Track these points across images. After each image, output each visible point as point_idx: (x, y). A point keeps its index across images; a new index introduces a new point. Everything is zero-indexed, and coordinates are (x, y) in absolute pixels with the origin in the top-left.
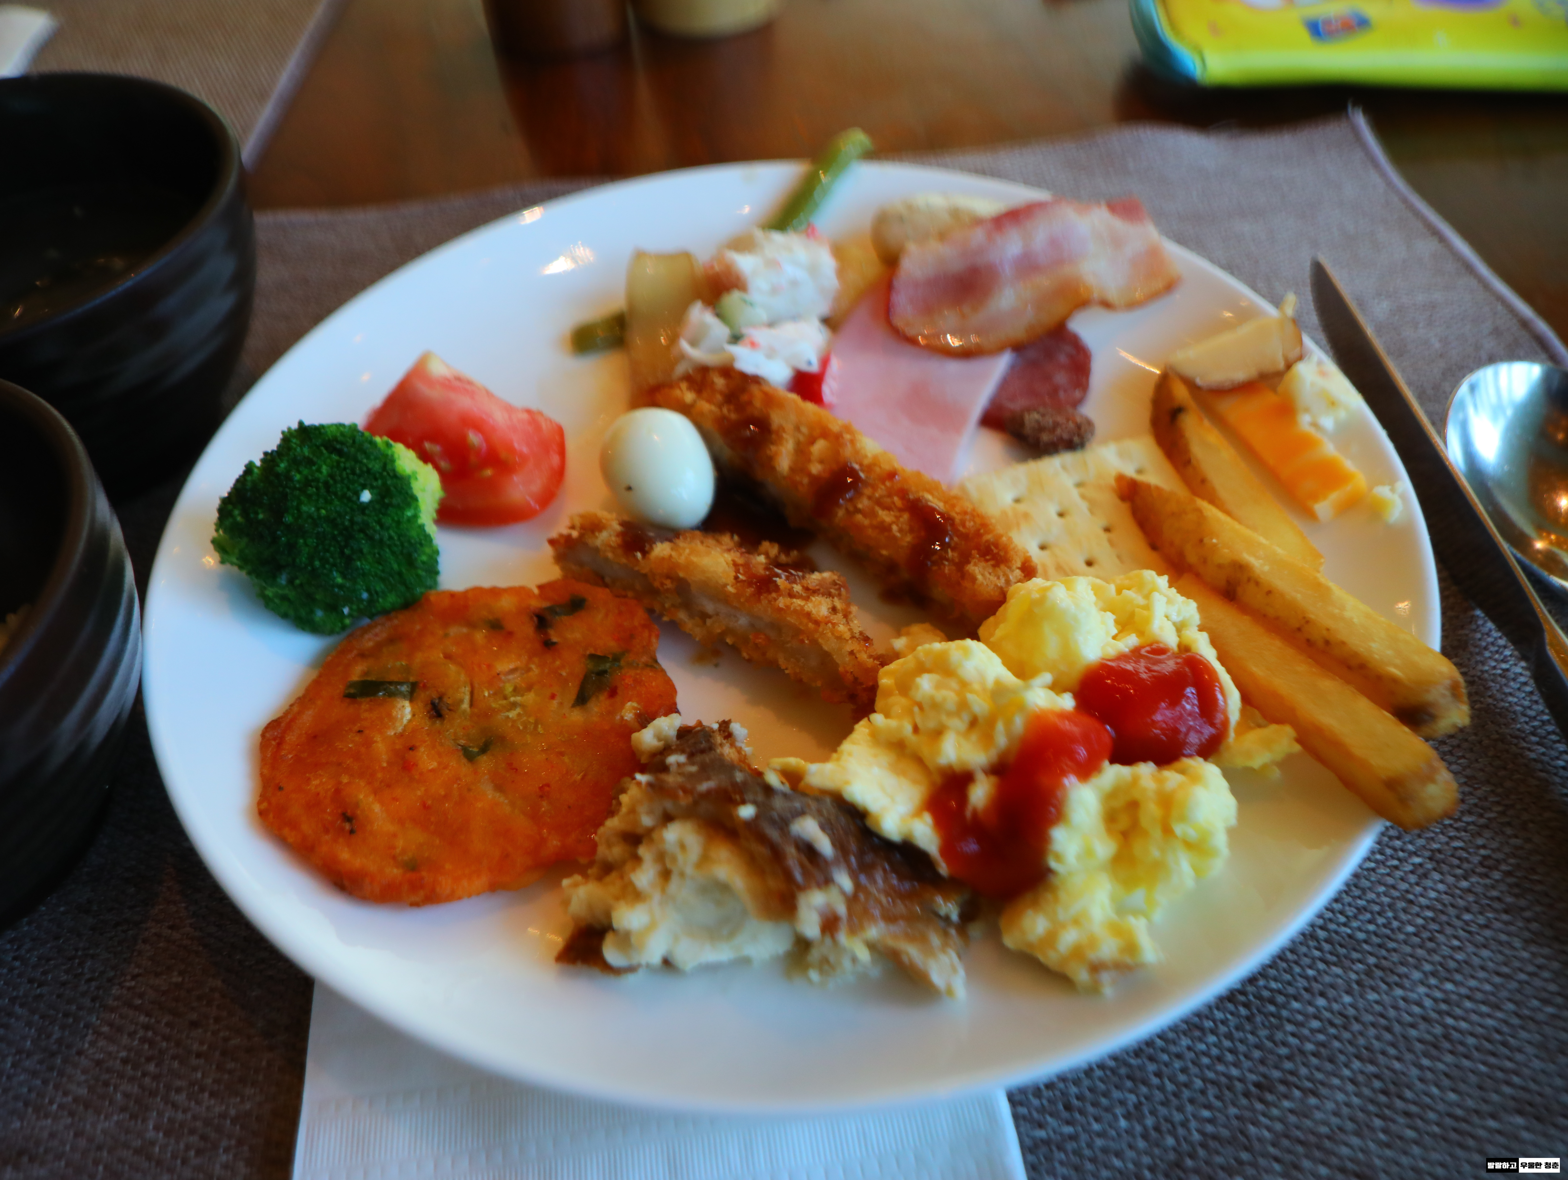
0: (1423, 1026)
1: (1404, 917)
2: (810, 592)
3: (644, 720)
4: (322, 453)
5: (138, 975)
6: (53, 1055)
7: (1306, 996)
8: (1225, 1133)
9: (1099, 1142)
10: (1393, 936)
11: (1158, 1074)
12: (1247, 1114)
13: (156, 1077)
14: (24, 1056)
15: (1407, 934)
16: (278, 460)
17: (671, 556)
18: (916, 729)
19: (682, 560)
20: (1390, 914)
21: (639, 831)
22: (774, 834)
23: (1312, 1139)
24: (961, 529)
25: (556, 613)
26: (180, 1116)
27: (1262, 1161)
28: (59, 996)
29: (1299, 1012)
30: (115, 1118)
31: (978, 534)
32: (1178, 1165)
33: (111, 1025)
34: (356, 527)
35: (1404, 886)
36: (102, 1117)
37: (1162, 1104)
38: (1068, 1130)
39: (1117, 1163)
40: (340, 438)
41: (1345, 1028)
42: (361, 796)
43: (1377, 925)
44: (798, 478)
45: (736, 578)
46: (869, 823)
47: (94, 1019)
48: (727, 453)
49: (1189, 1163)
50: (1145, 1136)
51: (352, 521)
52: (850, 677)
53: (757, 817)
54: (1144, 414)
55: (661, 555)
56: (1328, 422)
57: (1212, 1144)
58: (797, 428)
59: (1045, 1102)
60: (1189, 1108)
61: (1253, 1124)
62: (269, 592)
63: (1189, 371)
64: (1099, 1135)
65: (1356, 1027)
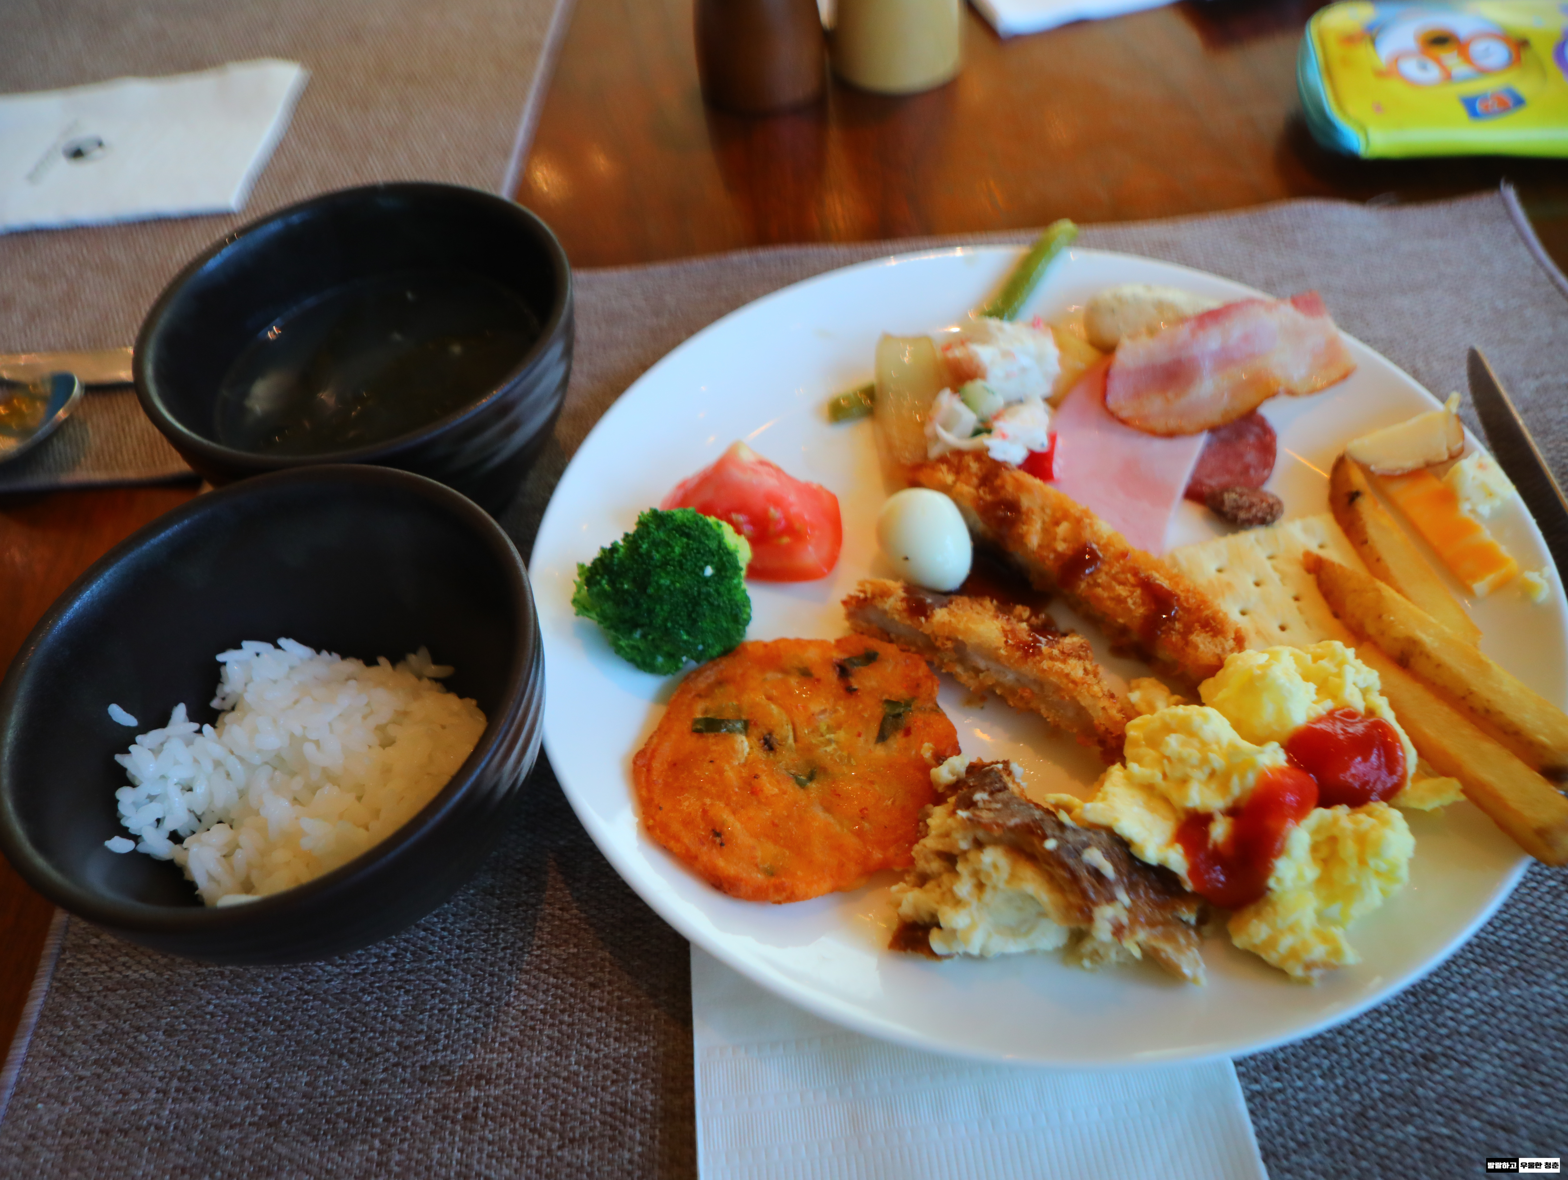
0: (1555, 1016)
1: (1541, 929)
2: (1065, 655)
3: (940, 758)
4: (675, 537)
5: (542, 946)
6: (488, 1005)
7: (1462, 989)
8: (1399, 1092)
9: (1301, 1095)
10: (1531, 944)
11: (1345, 1045)
12: (1416, 1078)
13: (570, 1025)
14: (465, 1005)
15: (1543, 943)
16: (640, 542)
17: (950, 621)
18: (1165, 776)
19: (961, 626)
20: (1529, 926)
21: (955, 852)
22: (1071, 862)
23: (1468, 1099)
24: (1185, 604)
25: (855, 664)
26: (594, 1055)
27: (1428, 1115)
28: (483, 960)
29: (1456, 1001)
30: (545, 1054)
31: (1198, 608)
32: (1362, 1114)
33: (528, 984)
34: (702, 597)
35: (1540, 904)
36: (535, 1054)
37: (1350, 1068)
38: (1278, 1085)
39: (1316, 1111)
40: (688, 524)
41: (1493, 1015)
42: (725, 817)
43: (1519, 935)
44: (1045, 554)
45: (1006, 642)
46: (1133, 850)
47: (514, 979)
48: (981, 526)
49: (1372, 1113)
50: (1337, 1092)
51: (699, 593)
52: (1103, 728)
53: (1059, 848)
54: (1323, 494)
55: (942, 620)
56: (1485, 509)
57: (1390, 1100)
58: (1043, 509)
59: (1259, 1063)
60: (1371, 1072)
61: (1421, 1086)
62: (623, 643)
63: (1365, 456)
64: (1301, 1089)
65: (1501, 1015)
